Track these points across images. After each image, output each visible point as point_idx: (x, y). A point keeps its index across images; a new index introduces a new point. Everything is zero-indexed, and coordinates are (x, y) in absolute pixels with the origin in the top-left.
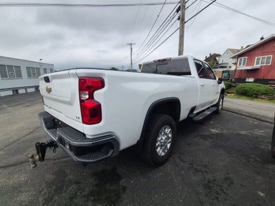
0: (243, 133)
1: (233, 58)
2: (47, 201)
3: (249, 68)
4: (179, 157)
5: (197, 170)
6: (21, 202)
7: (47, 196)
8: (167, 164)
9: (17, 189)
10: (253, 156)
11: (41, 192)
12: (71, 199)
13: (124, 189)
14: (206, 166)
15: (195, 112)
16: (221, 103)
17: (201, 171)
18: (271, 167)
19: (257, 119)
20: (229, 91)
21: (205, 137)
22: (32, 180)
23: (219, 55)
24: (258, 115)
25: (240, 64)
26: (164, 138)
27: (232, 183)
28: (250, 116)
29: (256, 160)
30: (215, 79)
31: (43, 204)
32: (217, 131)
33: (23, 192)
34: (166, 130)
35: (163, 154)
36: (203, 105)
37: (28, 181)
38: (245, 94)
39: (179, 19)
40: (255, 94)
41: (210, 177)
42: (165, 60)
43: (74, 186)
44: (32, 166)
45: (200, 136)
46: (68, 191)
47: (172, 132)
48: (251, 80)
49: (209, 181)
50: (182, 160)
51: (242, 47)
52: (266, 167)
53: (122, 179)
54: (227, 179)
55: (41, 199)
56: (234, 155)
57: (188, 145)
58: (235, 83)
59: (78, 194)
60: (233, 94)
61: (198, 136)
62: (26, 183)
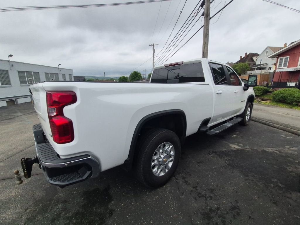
0: (270, 150)
1: (273, 57)
2: (29, 220)
3: (291, 69)
4: (184, 178)
5: (200, 196)
6: (6, 219)
7: (30, 215)
8: (167, 185)
9: (4, 205)
10: (275, 180)
11: (26, 210)
12: (53, 220)
13: (111, 212)
14: (212, 191)
15: (210, 125)
16: (248, 113)
17: (204, 196)
18: (294, 195)
19: (292, 133)
20: (265, 97)
21: (221, 154)
22: (22, 196)
23: (256, 55)
24: (294, 128)
25: (280, 64)
26: (162, 156)
27: (238, 214)
28: (285, 129)
29: (277, 186)
30: (240, 84)
31: (25, 223)
32: (237, 147)
33: (10, 208)
34: (167, 147)
35: (162, 174)
36: (223, 116)
37: (17, 196)
38: (283, 101)
39: (203, 15)
40: (296, 101)
41: (213, 204)
42: (177, 64)
43: (60, 206)
44: (18, 182)
45: (215, 152)
46: (53, 211)
47: (176, 148)
48: (293, 84)
49: (211, 210)
50: (186, 182)
51: (286, 44)
52: (289, 195)
53: (112, 200)
54: (233, 208)
55: (24, 217)
56: (251, 178)
57: (199, 163)
58: (273, 87)
59: (62, 215)
60: (268, 102)
61: (213, 152)
62: (15, 198)
